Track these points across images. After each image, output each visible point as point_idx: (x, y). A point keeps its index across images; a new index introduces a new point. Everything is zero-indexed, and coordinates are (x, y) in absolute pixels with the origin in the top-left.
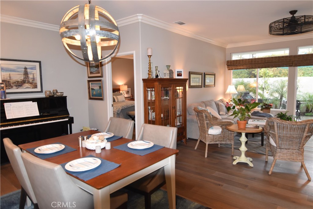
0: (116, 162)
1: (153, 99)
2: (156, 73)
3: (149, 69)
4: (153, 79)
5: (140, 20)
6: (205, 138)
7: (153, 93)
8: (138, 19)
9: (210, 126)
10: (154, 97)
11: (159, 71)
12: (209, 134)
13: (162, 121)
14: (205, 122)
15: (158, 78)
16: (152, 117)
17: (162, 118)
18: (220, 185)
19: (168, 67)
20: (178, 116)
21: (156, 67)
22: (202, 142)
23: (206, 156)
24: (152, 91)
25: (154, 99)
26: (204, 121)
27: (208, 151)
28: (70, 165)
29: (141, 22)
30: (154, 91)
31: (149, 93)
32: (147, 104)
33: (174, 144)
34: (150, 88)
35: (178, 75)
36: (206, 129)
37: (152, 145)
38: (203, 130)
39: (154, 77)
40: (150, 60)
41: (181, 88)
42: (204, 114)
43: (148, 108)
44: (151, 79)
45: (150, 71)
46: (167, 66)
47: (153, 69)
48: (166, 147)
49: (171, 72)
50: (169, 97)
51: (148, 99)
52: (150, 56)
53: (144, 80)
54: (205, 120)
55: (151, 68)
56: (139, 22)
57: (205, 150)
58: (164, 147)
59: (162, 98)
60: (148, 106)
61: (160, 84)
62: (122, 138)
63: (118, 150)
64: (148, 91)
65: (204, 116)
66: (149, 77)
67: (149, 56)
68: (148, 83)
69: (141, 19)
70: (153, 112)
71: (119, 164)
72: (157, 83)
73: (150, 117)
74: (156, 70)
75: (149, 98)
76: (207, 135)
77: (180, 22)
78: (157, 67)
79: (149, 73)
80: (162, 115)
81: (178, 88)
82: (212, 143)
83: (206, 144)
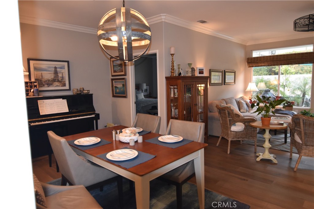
0: (151, 153)
1: (175, 96)
2: (179, 71)
3: (171, 67)
4: (176, 76)
5: (163, 20)
6: (228, 134)
7: (176, 90)
8: (162, 19)
9: (233, 123)
10: (177, 94)
11: (181, 69)
12: (231, 131)
13: (185, 117)
14: (228, 119)
15: (181, 75)
16: (175, 114)
17: (185, 115)
18: (244, 180)
19: (190, 65)
20: (199, 114)
21: (178, 65)
22: (225, 138)
23: (229, 153)
24: (175, 88)
25: (177, 96)
26: (226, 118)
27: (230, 147)
28: (111, 155)
29: (164, 22)
30: (177, 88)
31: (172, 90)
32: (170, 101)
33: (202, 138)
34: (172, 86)
35: (200, 73)
36: (229, 126)
37: (181, 139)
38: (226, 127)
39: (177, 75)
40: (172, 59)
41: (202, 85)
42: (226, 111)
43: (171, 105)
44: (174, 77)
45: (173, 69)
46: (188, 64)
47: (176, 67)
48: (194, 141)
49: (193, 70)
50: (191, 94)
51: (171, 97)
52: (173, 54)
53: (167, 78)
54: (228, 117)
55: (173, 67)
56: (163, 21)
57: (228, 147)
58: (193, 141)
59: (185, 95)
60: (171, 103)
61: (183, 82)
62: (150, 132)
63: (150, 143)
64: (171, 88)
65: (227, 113)
66: (172, 75)
67: (171, 54)
68: (171, 81)
69: (165, 19)
70: (176, 109)
71: (154, 155)
72: (180, 81)
73: (173, 114)
74: (179, 68)
75: (172, 95)
76: (229, 132)
77: (202, 20)
78: (180, 65)
79: (172, 71)
80: (185, 112)
81: (200, 85)
82: (235, 139)
83: (228, 140)
